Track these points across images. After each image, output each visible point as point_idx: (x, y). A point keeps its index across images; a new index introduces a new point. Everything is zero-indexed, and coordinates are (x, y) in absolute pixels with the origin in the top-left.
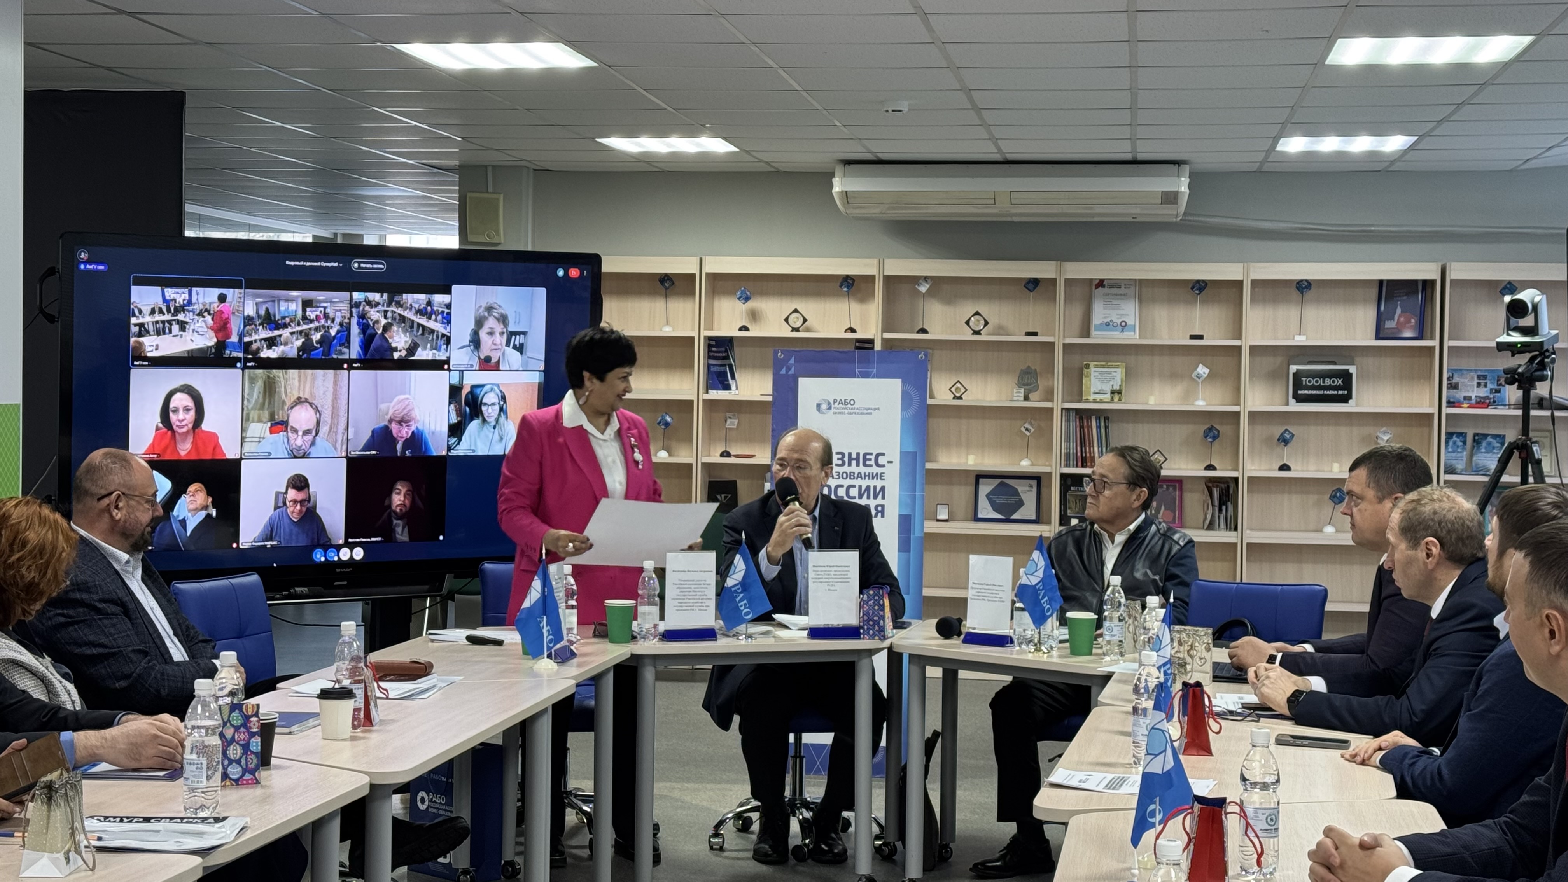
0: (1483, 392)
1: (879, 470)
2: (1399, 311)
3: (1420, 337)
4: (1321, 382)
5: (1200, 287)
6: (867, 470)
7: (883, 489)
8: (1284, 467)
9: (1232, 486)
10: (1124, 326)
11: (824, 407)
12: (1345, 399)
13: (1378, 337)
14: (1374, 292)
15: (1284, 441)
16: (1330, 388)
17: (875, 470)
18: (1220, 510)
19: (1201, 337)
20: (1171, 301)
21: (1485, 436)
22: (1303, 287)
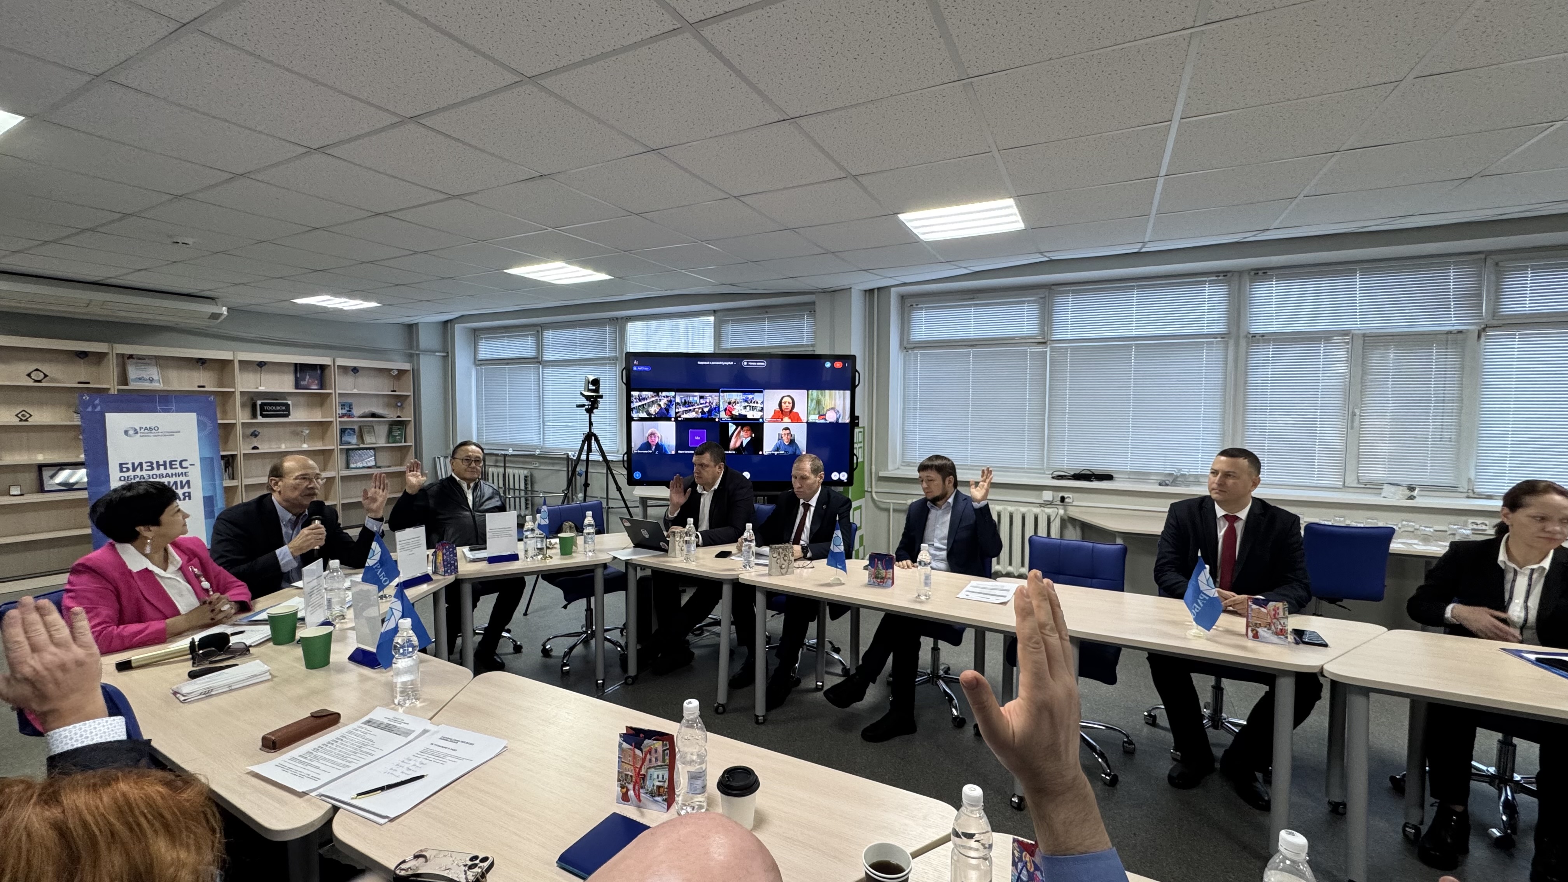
0: (344, 411)
1: (184, 471)
2: (308, 377)
3: (321, 389)
4: (274, 408)
5: (202, 362)
6: (174, 471)
7: (188, 482)
8: (255, 448)
9: (231, 459)
10: (151, 380)
11: (131, 432)
12: (287, 416)
13: (297, 387)
14: (292, 369)
15: (255, 435)
16: (279, 411)
17: (180, 470)
18: (226, 471)
19: (203, 387)
20: (179, 368)
21: (346, 429)
22: (261, 365)
